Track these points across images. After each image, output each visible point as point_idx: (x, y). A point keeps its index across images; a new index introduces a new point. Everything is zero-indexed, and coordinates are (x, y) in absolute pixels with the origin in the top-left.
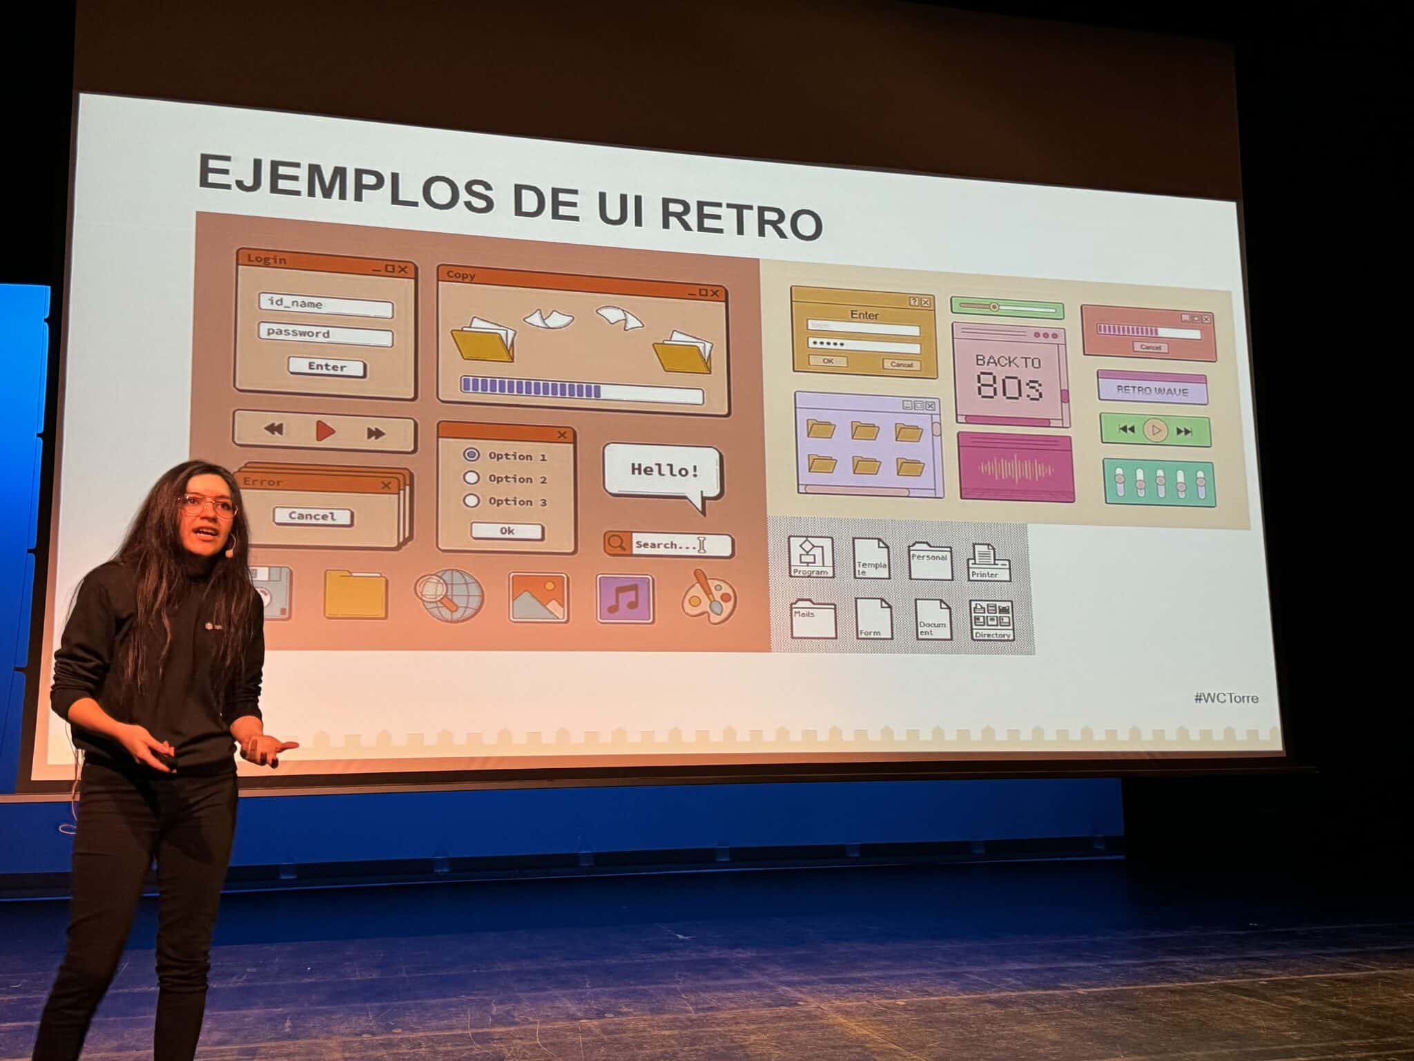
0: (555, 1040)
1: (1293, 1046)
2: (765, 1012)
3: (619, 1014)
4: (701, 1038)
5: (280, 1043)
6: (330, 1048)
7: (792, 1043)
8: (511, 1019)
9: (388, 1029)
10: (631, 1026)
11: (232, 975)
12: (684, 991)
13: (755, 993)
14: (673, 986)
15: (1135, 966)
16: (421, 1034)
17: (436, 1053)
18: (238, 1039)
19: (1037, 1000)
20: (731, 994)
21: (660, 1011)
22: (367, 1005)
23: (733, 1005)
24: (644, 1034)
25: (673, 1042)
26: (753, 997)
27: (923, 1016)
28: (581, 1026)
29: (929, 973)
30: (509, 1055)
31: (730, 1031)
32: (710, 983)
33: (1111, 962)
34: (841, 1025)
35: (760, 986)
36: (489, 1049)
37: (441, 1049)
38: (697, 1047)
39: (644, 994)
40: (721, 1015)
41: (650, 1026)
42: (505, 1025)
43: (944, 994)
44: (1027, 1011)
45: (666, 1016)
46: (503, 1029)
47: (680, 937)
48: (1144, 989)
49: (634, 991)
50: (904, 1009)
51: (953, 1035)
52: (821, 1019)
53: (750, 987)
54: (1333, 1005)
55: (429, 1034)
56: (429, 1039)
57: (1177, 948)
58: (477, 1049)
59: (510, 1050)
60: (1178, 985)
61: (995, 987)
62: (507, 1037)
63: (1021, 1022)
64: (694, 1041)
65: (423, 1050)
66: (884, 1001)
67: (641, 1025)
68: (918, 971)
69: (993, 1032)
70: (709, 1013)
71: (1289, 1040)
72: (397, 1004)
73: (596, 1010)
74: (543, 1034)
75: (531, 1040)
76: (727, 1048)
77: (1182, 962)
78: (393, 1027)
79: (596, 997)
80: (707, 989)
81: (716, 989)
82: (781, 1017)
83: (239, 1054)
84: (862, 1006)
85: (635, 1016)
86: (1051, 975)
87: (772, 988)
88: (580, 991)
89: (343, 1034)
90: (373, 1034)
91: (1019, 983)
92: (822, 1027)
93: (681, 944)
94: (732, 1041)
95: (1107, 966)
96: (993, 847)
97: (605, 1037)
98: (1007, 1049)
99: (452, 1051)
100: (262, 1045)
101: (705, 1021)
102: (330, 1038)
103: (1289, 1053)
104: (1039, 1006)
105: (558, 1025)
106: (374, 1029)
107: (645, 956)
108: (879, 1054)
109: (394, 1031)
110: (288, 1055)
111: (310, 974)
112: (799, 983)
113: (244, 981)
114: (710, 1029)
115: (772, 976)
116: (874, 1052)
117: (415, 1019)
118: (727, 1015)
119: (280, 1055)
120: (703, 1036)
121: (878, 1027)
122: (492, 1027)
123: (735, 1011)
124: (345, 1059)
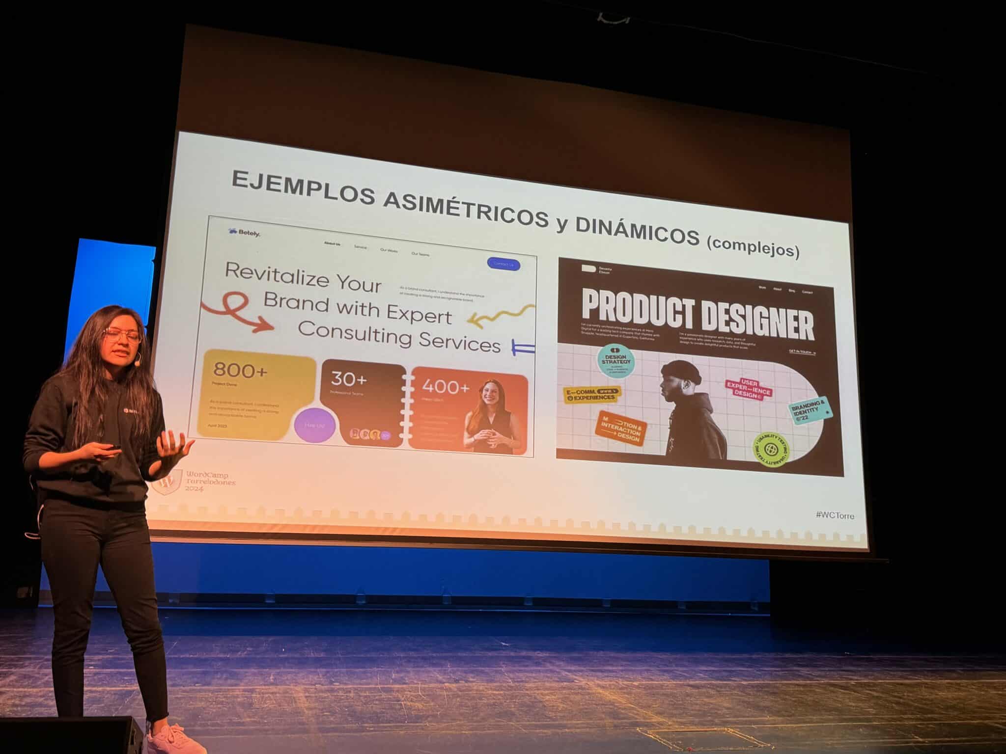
0: (430, 693)
1: (871, 717)
2: (555, 685)
3: (467, 681)
4: (516, 696)
5: (267, 687)
6: (297, 691)
7: (571, 701)
8: (404, 681)
9: (331, 683)
10: (475, 688)
11: (238, 651)
12: (507, 672)
13: (549, 675)
14: (500, 669)
15: (775, 671)
16: (350, 686)
17: (360, 696)
18: (242, 684)
19: (717, 686)
20: (534, 675)
21: (492, 681)
22: (318, 670)
23: (535, 680)
24: (483, 692)
25: (500, 697)
26: (548, 677)
27: (649, 691)
28: (446, 687)
29: (652, 669)
30: (403, 699)
31: (535, 693)
32: (522, 668)
33: (761, 669)
34: (600, 693)
35: (552, 671)
36: (391, 695)
37: (363, 694)
38: (515, 700)
39: (482, 672)
40: (527, 685)
41: (486, 688)
42: (400, 684)
43: (662, 680)
44: (712, 692)
45: (495, 684)
46: (399, 686)
47: (504, 644)
48: (780, 683)
49: (477, 671)
50: (638, 687)
51: (667, 702)
52: (588, 690)
53: (546, 671)
54: (895, 697)
55: (355, 686)
56: (355, 689)
57: (801, 663)
58: (384, 695)
59: (403, 697)
60: (801, 682)
61: (692, 678)
62: (402, 690)
63: (707, 697)
64: (512, 697)
65: (352, 695)
66: (625, 683)
67: (481, 688)
68: (646, 668)
69: (691, 701)
70: (521, 684)
71: (868, 713)
72: (336, 670)
73: (454, 679)
74: (423, 690)
75: (415, 692)
76: (532, 702)
77: (804, 671)
78: (334, 682)
79: (454, 673)
80: (520, 671)
81: (525, 671)
82: (564, 688)
83: (243, 691)
84: (613, 684)
85: (478, 683)
86: (725, 674)
87: (559, 673)
88: (445, 668)
89: (304, 684)
90: (322, 685)
91: (706, 677)
92: (589, 694)
93: (504, 648)
94: (535, 698)
95: (760, 671)
96: (691, 605)
97: (460, 693)
98: (699, 710)
99: (369, 696)
100: (259, 687)
101: (519, 687)
102: (296, 686)
103: (868, 720)
104: (718, 689)
105: (432, 685)
106: (323, 682)
107: (483, 653)
108: (625, 709)
109: (335, 684)
110: (272, 693)
111: (284, 653)
112: (574, 671)
113: (246, 654)
114: (522, 692)
115: (559, 666)
116: (620, 708)
117: (347, 678)
118: (531, 685)
119: (268, 693)
120: (518, 695)
121: (621, 696)
122: (392, 685)
123: (537, 683)
124: (306, 697)
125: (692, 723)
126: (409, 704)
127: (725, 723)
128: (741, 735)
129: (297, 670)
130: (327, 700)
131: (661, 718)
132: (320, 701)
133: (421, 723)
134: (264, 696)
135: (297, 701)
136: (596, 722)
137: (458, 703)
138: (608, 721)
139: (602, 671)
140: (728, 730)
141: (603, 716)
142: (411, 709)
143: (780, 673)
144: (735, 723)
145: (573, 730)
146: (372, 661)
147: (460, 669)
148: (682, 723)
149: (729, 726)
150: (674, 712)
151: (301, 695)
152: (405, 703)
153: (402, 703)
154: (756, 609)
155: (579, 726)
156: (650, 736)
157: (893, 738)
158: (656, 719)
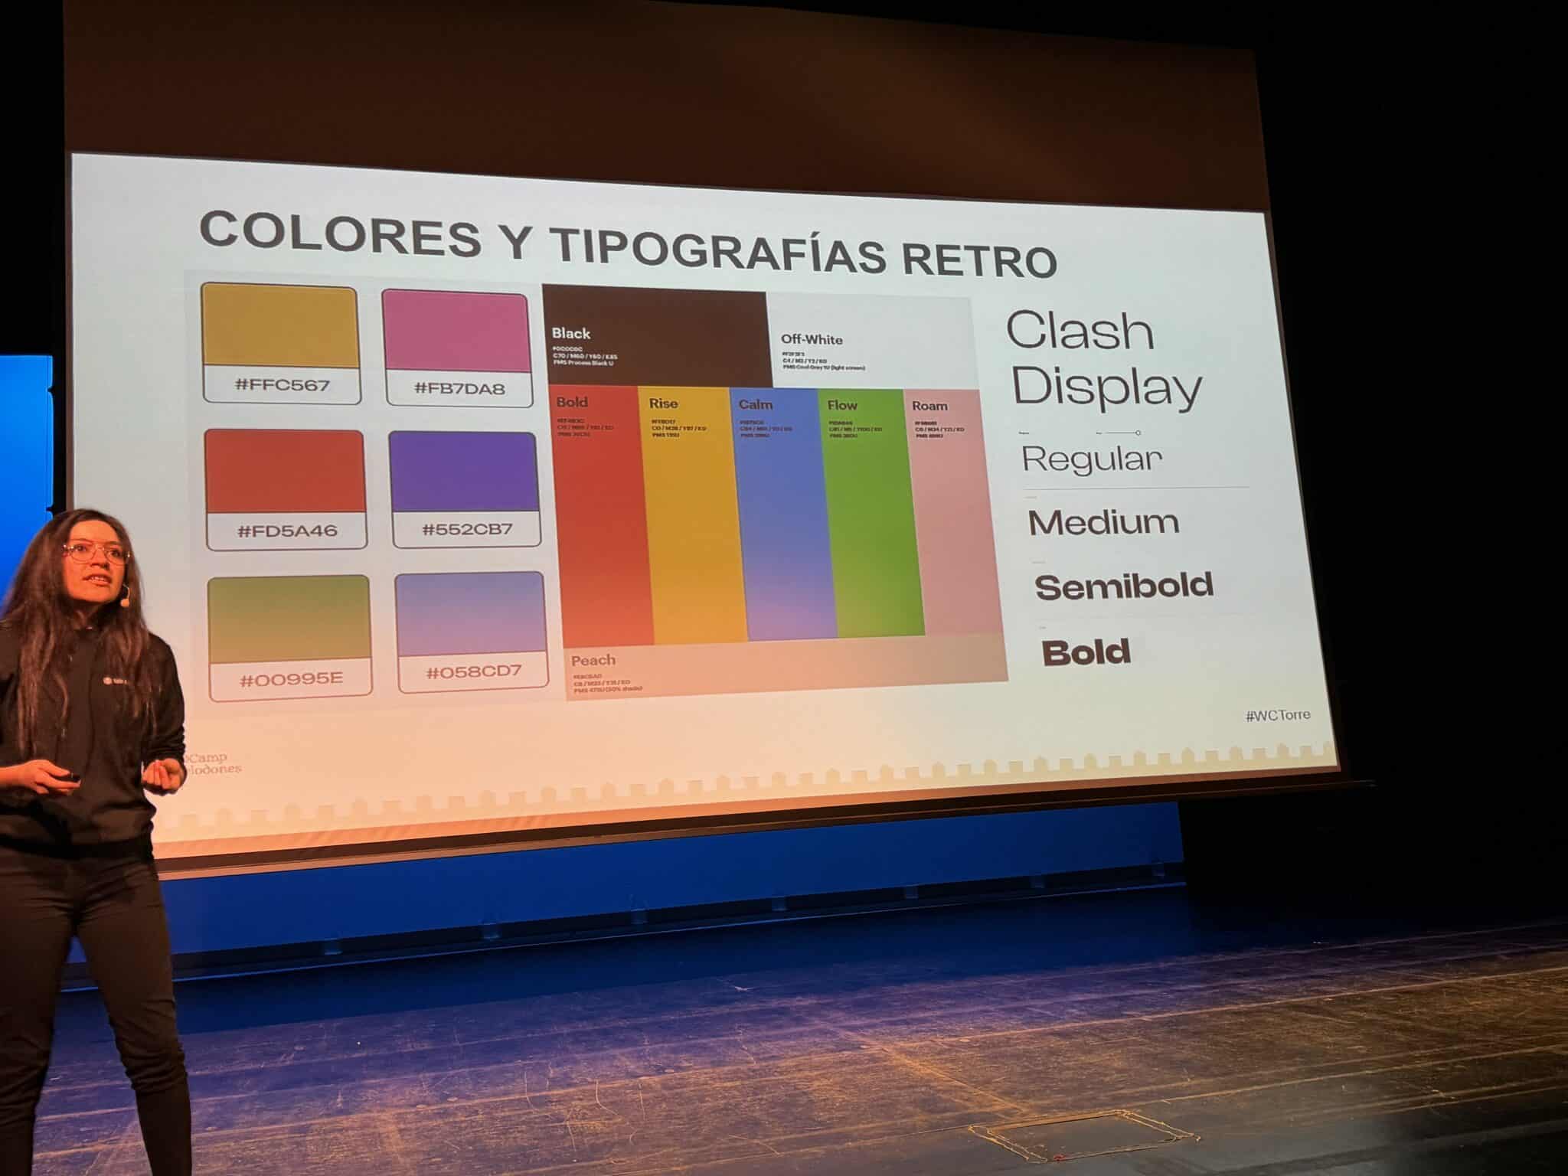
0: (616, 1098)
1: (1359, 1060)
2: (830, 1058)
3: (678, 1069)
4: (763, 1087)
5: (332, 1119)
6: (384, 1120)
7: (856, 1086)
8: (569, 1081)
9: (444, 1098)
10: (692, 1080)
11: (280, 1054)
12: (746, 1042)
13: (817, 1040)
14: (735, 1037)
15: (1199, 990)
17: (494, 1119)
18: (288, 1118)
19: (1102, 1029)
20: (792, 1043)
21: (720, 1064)
22: (421, 1076)
23: (795, 1053)
24: (705, 1087)
26: (816, 1044)
27: (987, 1052)
28: (641, 1083)
29: (992, 1009)
30: (568, 1116)
31: (794, 1078)
32: (772, 1032)
33: (1174, 988)
34: (904, 1065)
35: (824, 1033)
36: (547, 1112)
37: (499, 1114)
38: (760, 1097)
39: (704, 1047)
40: (783, 1064)
41: (712, 1079)
42: (563, 1088)
43: (1008, 1029)
44: (1092, 1041)
45: (726, 1069)
46: (562, 1092)
47: (739, 989)
48: (1207, 1013)
49: (694, 1046)
50: (969, 1046)
51: (1018, 1069)
52: (885, 1061)
53: (812, 1033)
54: (1398, 1017)
55: (486, 1100)
56: (486, 1106)
57: (1242, 971)
58: (535, 1113)
59: (569, 1111)
60: (1242, 1007)
61: (1060, 1019)
62: (566, 1098)
63: (1085, 1053)
64: (757, 1090)
65: (479, 1117)
66: (947, 1040)
67: (702, 1079)
68: (981, 1008)
69: (1059, 1063)
70: (771, 1062)
71: (1357, 1054)
72: (452, 1073)
73: (656, 1066)
74: (603, 1094)
75: (590, 1100)
76: (790, 1096)
77: (1246, 984)
78: (448, 1096)
79: (655, 1053)
80: (768, 1039)
81: (777, 1038)
82: (844, 1062)
83: (292, 1132)
84: (927, 1046)
85: (696, 1070)
86: (1115, 1004)
87: (834, 1034)
88: (640, 1048)
89: (396, 1106)
90: (429, 1105)
91: (1083, 1013)
92: (886, 1069)
93: (740, 996)
94: (796, 1089)
95: (1172, 992)
96: (1051, 881)
97: (666, 1092)
98: (1072, 1080)
99: (509, 1116)
100: (315, 1122)
101: (767, 1070)
102: (383, 1111)
103: (1356, 1067)
104: (1104, 1036)
105: (617, 1084)
106: (428, 1099)
107: (704, 1010)
108: (944, 1092)
109: (450, 1100)
110: (340, 1130)
111: (362, 1047)
112: (861, 1027)
113: (294, 1059)
114: (773, 1078)
115: (834, 1021)
116: (940, 1090)
117: (470, 1087)
118: (789, 1063)
119: (333, 1131)
120: (766, 1086)
121: (943, 1066)
122: (550, 1090)
123: (797, 1059)
124: (400, 1131)
125: (1061, 1107)
126: (578, 1123)
127: (1117, 1101)
128: (1143, 1120)
129: (382, 1081)
130: (438, 1133)
131: (1010, 1101)
132: (426, 1137)
133: (602, 1158)
134: (328, 1137)
135: (385, 1140)
136: (899, 1122)
137: (664, 1113)
138: (920, 1118)
139: (906, 1023)
140: (1123, 1112)
141: (910, 1108)
142: (582, 1133)
143: (1206, 994)
144: (1133, 1098)
145: (860, 1143)
146: (513, 1049)
147: (666, 1045)
148: (1044, 1109)
149: (1124, 1106)
150: (1032, 1087)
151: (392, 1127)
152: (572, 1123)
153: (568, 1123)
154: (1162, 875)
155: (872, 1133)
156: (992, 1139)
157: (1397, 1098)
158: (1001, 1104)
